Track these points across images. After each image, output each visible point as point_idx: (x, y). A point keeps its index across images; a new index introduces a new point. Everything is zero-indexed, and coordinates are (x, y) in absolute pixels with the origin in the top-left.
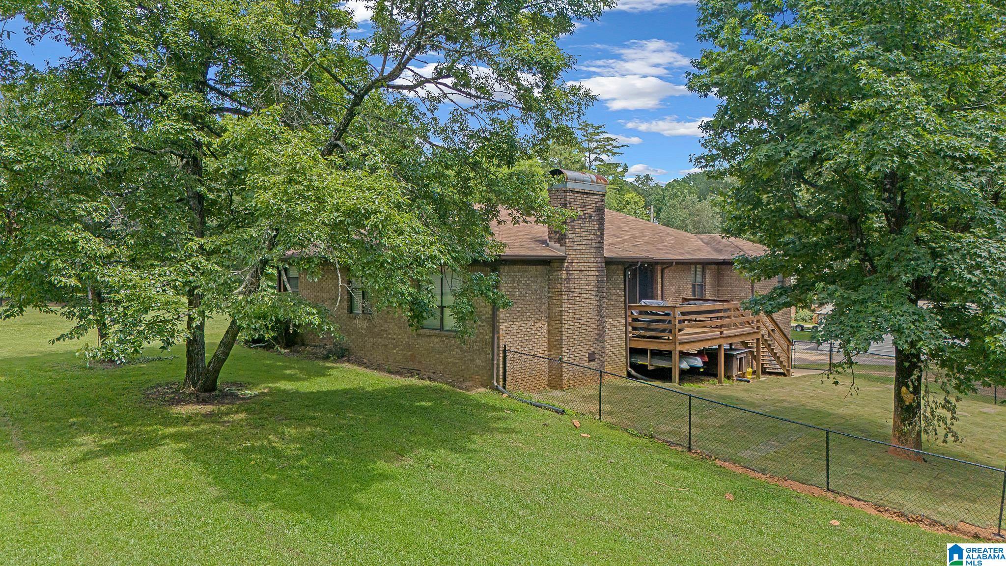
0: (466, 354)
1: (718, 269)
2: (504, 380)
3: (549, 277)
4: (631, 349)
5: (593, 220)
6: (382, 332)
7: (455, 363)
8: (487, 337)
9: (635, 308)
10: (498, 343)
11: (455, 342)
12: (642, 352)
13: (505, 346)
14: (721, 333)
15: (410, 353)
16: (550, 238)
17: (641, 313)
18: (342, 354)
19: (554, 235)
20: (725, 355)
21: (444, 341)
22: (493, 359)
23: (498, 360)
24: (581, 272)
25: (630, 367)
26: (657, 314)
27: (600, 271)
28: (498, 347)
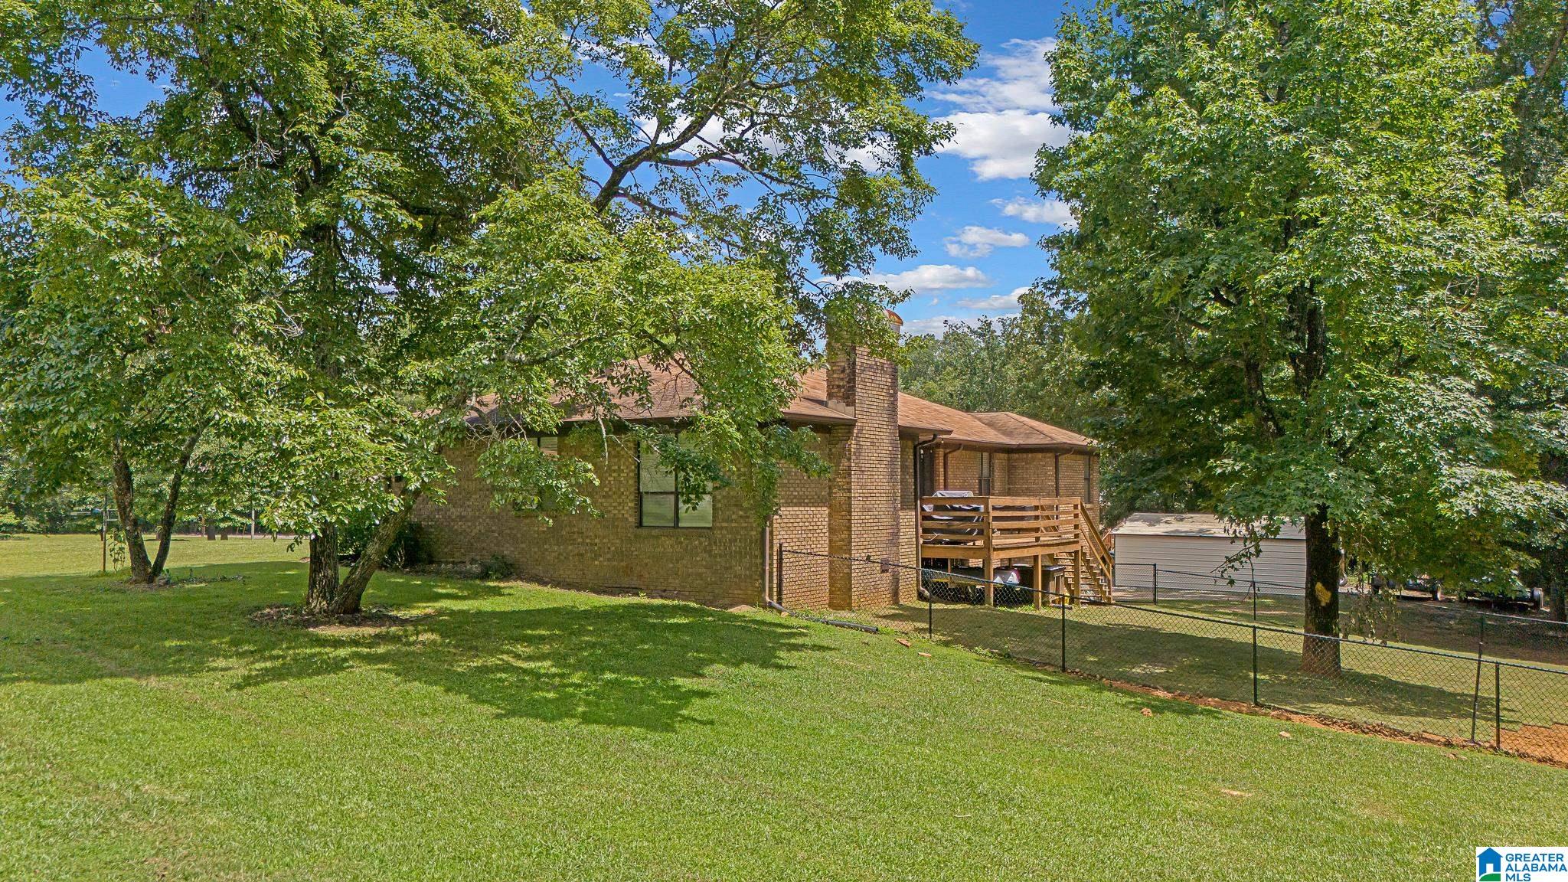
0: (718, 560)
1: (1009, 460)
2: (780, 593)
3: (830, 450)
4: (923, 559)
5: (885, 372)
6: (575, 536)
7: (700, 575)
8: (754, 533)
9: (928, 502)
10: (771, 541)
11: (701, 543)
12: (941, 564)
13: (781, 545)
14: (1037, 539)
15: (623, 564)
16: (830, 395)
17: (937, 508)
18: (508, 570)
19: (836, 390)
20: (1043, 572)
21: (681, 543)
22: (763, 564)
23: (771, 564)
24: (873, 444)
25: (923, 585)
26: (960, 509)
27: (892, 443)
28: (771, 547)
